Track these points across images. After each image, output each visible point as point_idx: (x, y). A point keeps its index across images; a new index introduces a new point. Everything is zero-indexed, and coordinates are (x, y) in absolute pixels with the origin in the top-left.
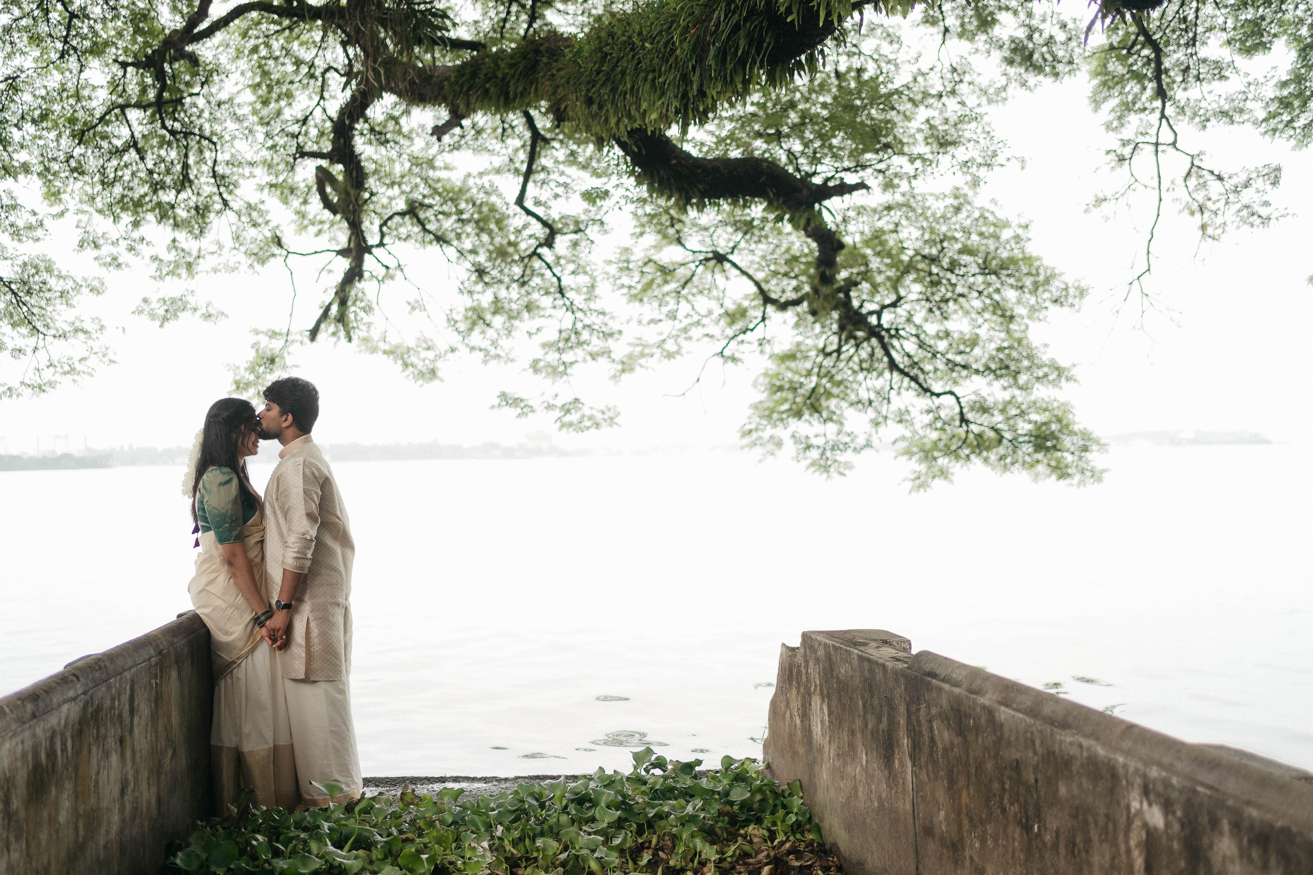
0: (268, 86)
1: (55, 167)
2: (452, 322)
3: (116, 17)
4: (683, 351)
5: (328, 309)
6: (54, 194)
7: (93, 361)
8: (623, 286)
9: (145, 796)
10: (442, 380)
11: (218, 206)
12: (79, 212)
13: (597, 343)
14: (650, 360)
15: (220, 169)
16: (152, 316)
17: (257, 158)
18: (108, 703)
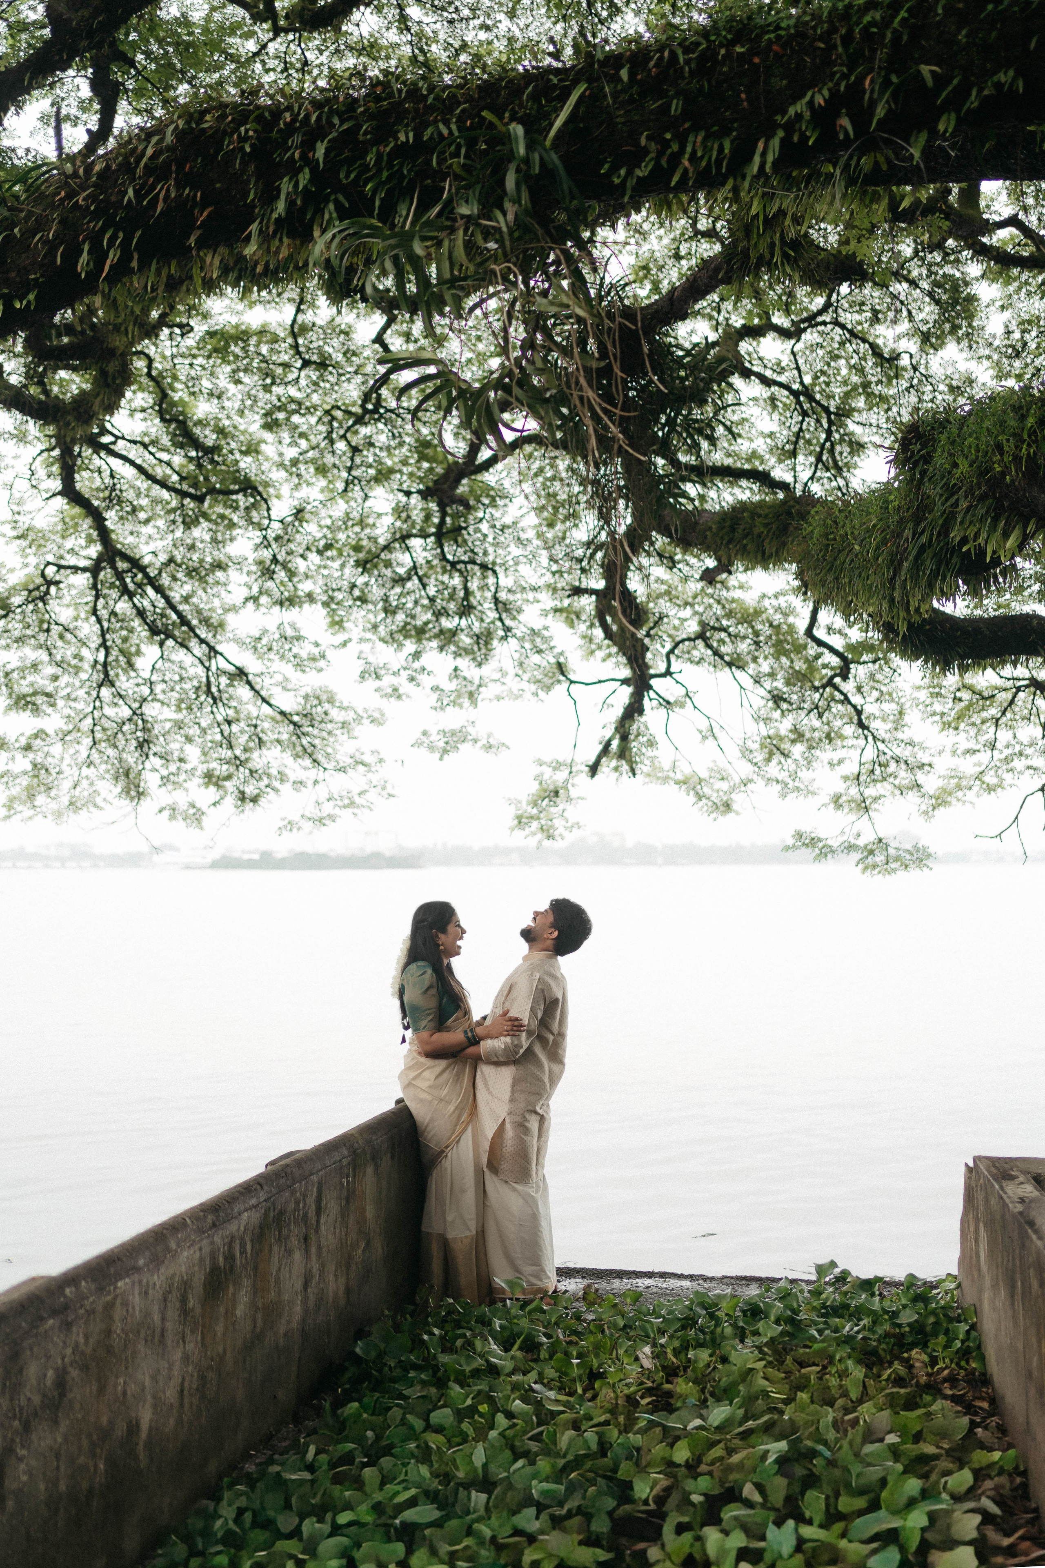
0: (554, 507)
1: (339, 596)
2: (746, 752)
3: (401, 444)
4: (1005, 784)
5: (608, 744)
6: (337, 623)
7: (372, 796)
8: (934, 714)
9: (332, 1287)
10: (737, 813)
11: (501, 633)
12: (361, 640)
13: (904, 776)
14: (968, 792)
15: (503, 596)
16: (431, 748)
17: (541, 582)
18: (292, 1205)
